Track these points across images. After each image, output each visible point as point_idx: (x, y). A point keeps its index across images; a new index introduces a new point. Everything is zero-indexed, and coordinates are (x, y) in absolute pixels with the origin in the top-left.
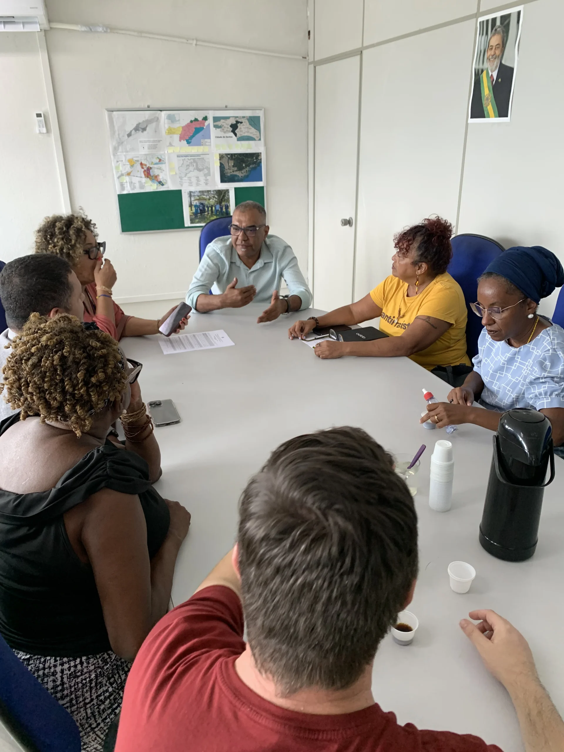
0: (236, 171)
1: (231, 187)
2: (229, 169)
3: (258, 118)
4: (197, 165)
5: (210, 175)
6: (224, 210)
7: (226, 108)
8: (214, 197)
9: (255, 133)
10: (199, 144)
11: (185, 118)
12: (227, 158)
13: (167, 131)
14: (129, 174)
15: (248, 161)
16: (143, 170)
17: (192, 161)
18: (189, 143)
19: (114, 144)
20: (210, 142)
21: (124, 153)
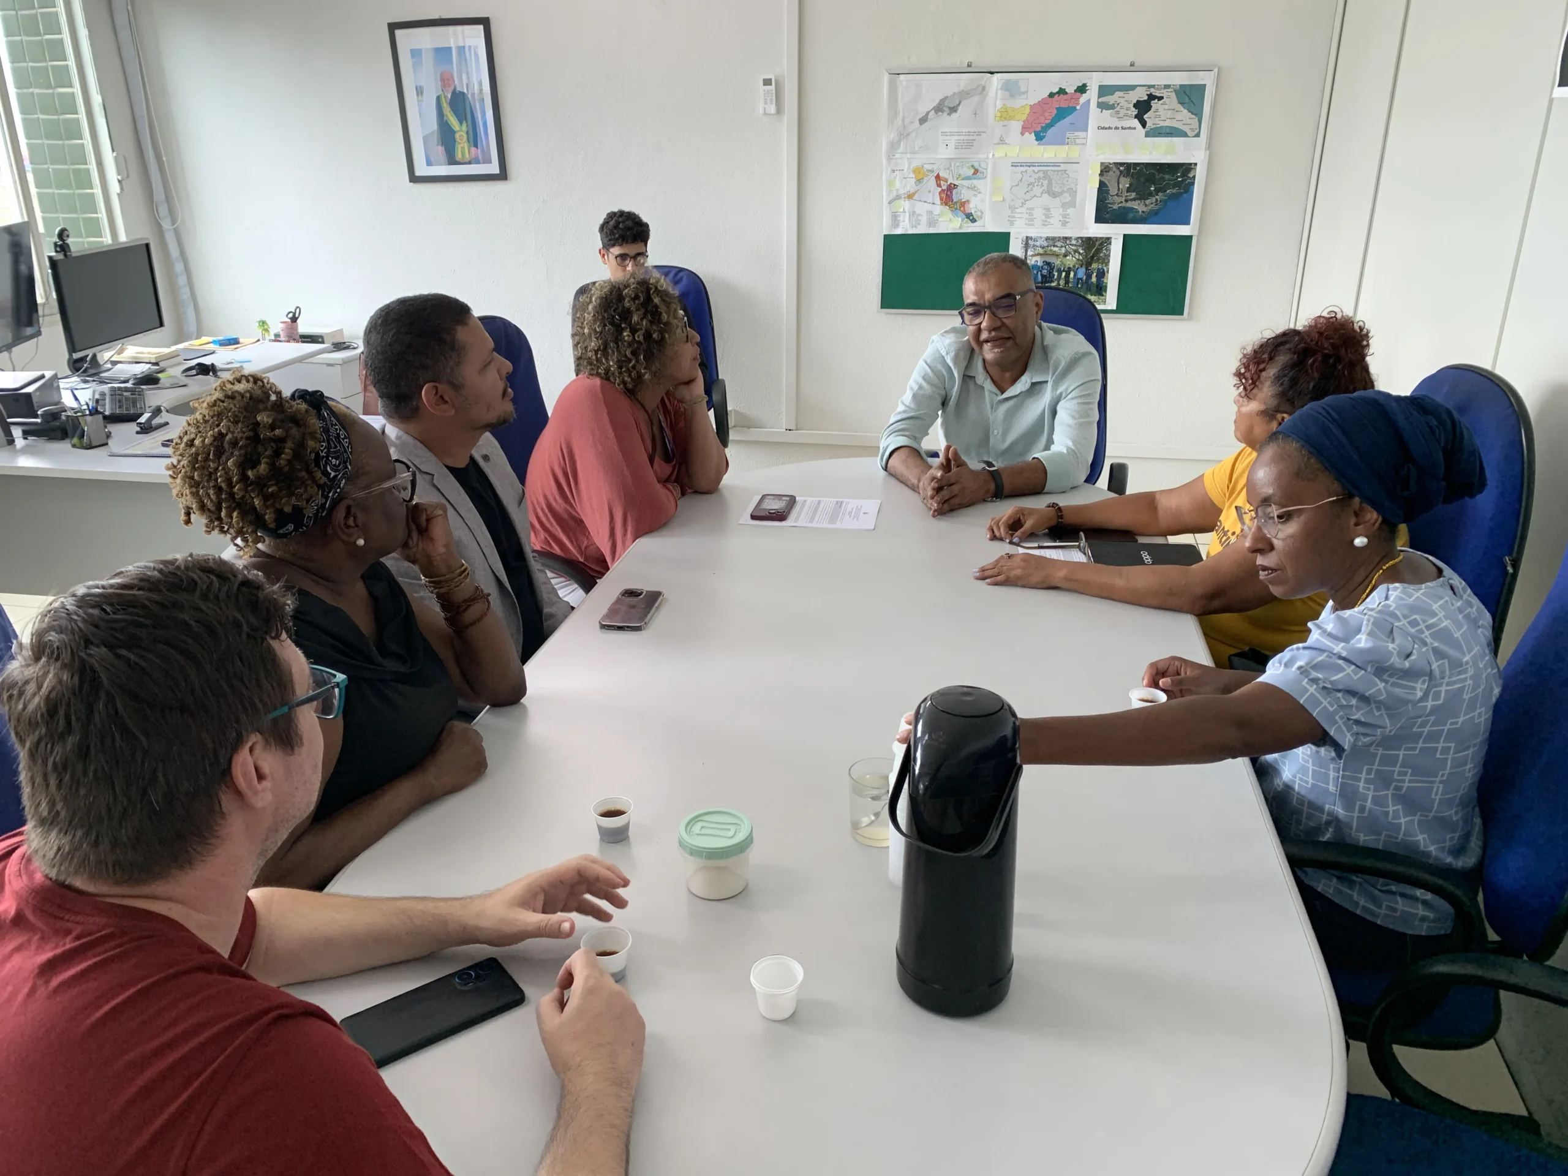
0: (1134, 200)
1: (1116, 233)
2: (1117, 195)
3: (1203, 87)
4: (1050, 184)
5: (1075, 207)
6: (1094, 279)
7: (1132, 67)
8: (1076, 251)
9: (1189, 121)
10: (1061, 141)
11: (1040, 87)
12: (1118, 173)
13: (999, 114)
14: (910, 196)
15: (1163, 179)
16: (940, 189)
17: (1041, 175)
18: (1039, 138)
19: (892, 136)
20: (1086, 138)
21: (909, 156)
